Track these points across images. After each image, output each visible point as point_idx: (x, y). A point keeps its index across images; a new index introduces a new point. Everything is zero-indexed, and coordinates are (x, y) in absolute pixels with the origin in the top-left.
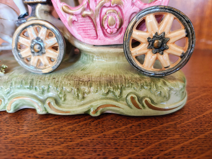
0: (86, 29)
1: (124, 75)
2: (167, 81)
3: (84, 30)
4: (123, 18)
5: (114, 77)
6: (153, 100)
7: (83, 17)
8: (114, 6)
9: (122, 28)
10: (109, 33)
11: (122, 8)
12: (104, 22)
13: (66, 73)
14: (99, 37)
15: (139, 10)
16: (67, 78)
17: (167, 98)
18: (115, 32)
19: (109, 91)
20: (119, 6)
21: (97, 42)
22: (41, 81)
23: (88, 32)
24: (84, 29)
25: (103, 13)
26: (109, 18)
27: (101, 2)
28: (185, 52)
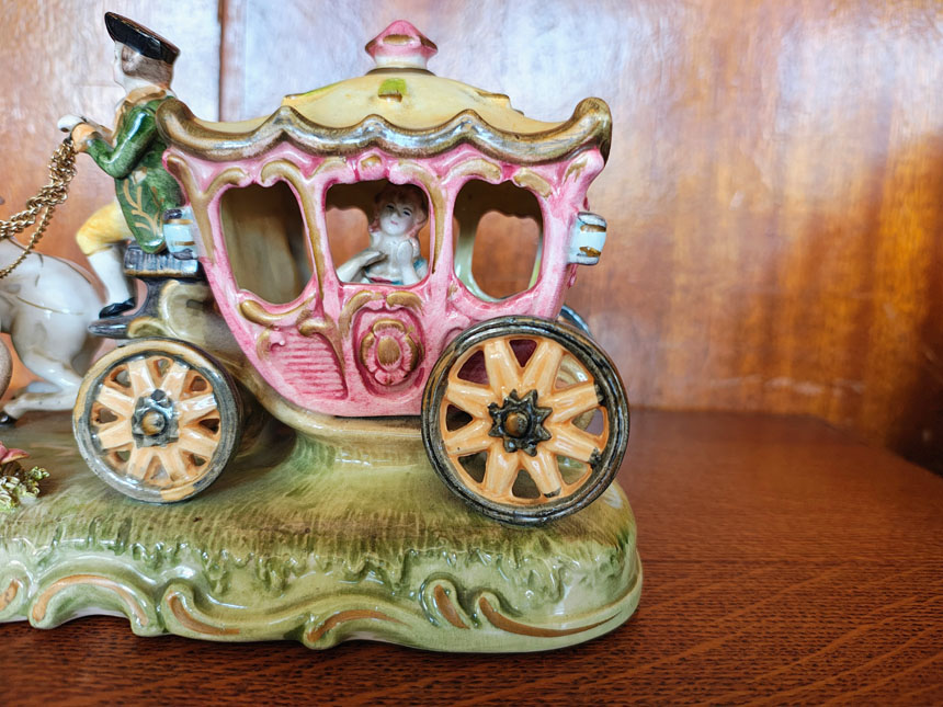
0: (312, 368)
1: (421, 516)
2: (554, 539)
3: (304, 371)
4: (424, 343)
5: (387, 520)
6: (508, 599)
7: (303, 334)
8: (393, 308)
9: (421, 371)
10: (383, 382)
11: (419, 315)
12: (364, 353)
13: (237, 502)
14: (350, 394)
15: (468, 321)
16: (238, 520)
17: (551, 595)
18: (398, 380)
19: (368, 567)
20: (411, 309)
21: (343, 407)
22: (155, 526)
23: (316, 378)
24: (306, 367)
25: (363, 328)
26: (381, 342)
27: (355, 298)
28: (600, 451)
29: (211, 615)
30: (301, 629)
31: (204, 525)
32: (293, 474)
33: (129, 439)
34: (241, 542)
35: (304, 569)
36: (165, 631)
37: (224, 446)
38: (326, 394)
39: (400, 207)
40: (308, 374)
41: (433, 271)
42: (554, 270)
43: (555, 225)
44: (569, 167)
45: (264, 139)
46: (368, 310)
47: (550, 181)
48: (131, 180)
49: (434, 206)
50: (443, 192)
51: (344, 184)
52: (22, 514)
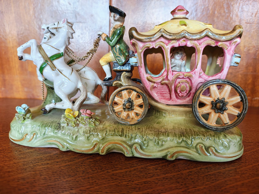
0: (163, 92)
1: (192, 129)
2: (227, 134)
3: (161, 93)
4: (192, 86)
5: (185, 130)
6: (217, 149)
7: (162, 84)
8: (186, 78)
9: (191, 93)
10: (181, 96)
11: (192, 79)
12: (177, 89)
14: (172, 99)
15: (204, 80)
16: (149, 129)
17: (227, 148)
18: (185, 96)
19: (183, 140)
20: (190, 78)
21: (170, 102)
22: (130, 130)
23: (164, 95)
25: (177, 83)
26: (182, 86)
27: (176, 75)
28: (240, 113)
29: (145, 152)
30: (167, 155)
31: (141, 130)
32: (155, 119)
33: (122, 109)
34: (151, 134)
35: (167, 141)
36: (133, 155)
37: (145, 111)
38: (166, 99)
39: (180, 53)
40: (162, 94)
41: (196, 68)
42: (227, 68)
43: (228, 56)
44: (233, 42)
45: (157, 36)
46: (179, 78)
47: (227, 45)
48: (115, 47)
49: (198, 52)
50: (200, 49)
51: (176, 47)
52: (97, 127)
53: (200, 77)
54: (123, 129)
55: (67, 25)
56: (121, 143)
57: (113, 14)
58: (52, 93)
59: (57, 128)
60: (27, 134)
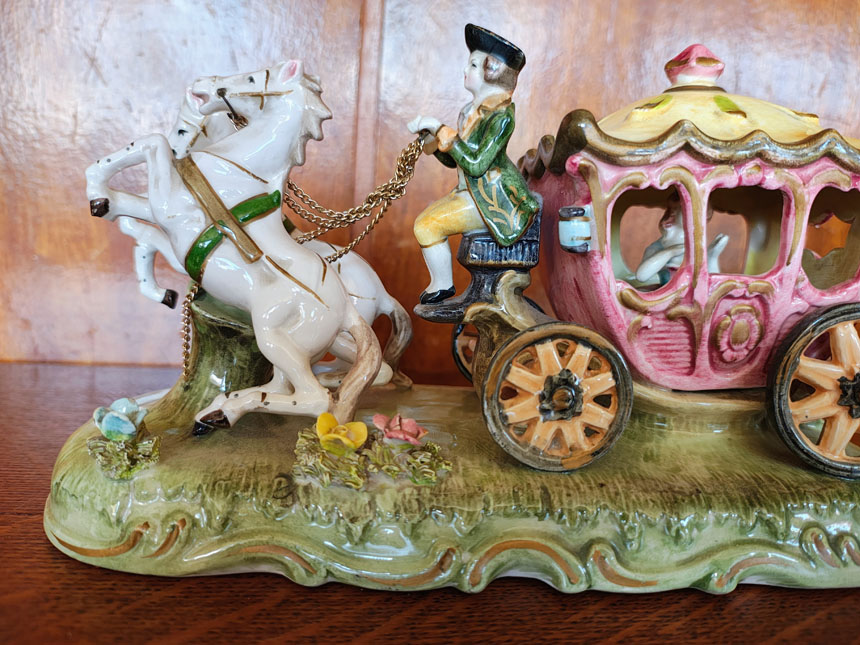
0: (669, 348)
3: (661, 351)
4: (767, 326)
5: (752, 480)
7: (670, 318)
8: (751, 296)
9: (760, 349)
10: (728, 360)
11: (769, 302)
12: (719, 335)
14: (696, 371)
15: (808, 306)
16: (635, 485)
18: (741, 359)
19: (757, 520)
20: (765, 296)
21: (688, 383)
22: (571, 492)
23: (671, 357)
24: (664, 347)
25: (720, 312)
26: (736, 325)
27: (721, 287)
29: (630, 570)
30: (708, 578)
31: (611, 490)
33: (536, 413)
34: (651, 504)
35: (705, 525)
36: (591, 586)
37: (621, 419)
38: (676, 371)
40: (664, 354)
41: (788, 264)
45: (669, 147)
48: (484, 179)
49: (797, 207)
50: (807, 197)
51: (727, 189)
52: (443, 486)
53: (797, 293)
54: (545, 489)
55: (303, 84)
56: (543, 542)
57: (479, 57)
58: (225, 349)
59: (280, 494)
60: (146, 525)
